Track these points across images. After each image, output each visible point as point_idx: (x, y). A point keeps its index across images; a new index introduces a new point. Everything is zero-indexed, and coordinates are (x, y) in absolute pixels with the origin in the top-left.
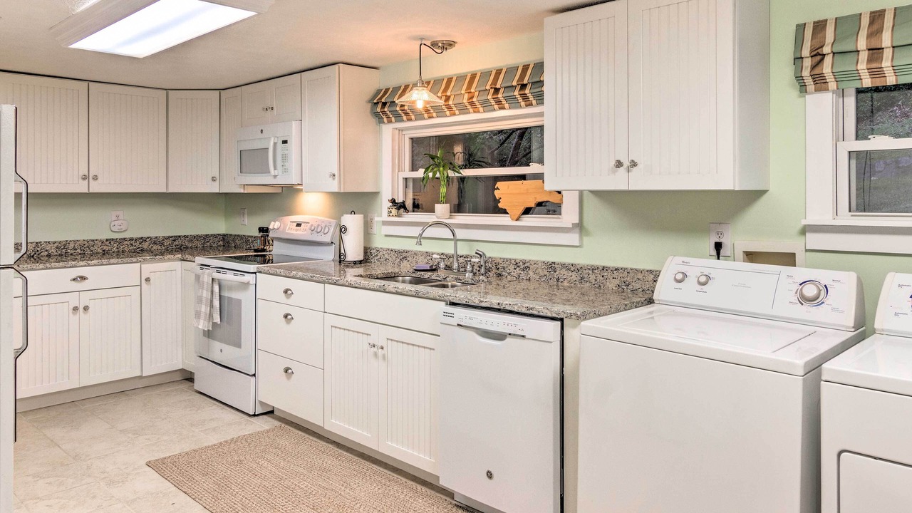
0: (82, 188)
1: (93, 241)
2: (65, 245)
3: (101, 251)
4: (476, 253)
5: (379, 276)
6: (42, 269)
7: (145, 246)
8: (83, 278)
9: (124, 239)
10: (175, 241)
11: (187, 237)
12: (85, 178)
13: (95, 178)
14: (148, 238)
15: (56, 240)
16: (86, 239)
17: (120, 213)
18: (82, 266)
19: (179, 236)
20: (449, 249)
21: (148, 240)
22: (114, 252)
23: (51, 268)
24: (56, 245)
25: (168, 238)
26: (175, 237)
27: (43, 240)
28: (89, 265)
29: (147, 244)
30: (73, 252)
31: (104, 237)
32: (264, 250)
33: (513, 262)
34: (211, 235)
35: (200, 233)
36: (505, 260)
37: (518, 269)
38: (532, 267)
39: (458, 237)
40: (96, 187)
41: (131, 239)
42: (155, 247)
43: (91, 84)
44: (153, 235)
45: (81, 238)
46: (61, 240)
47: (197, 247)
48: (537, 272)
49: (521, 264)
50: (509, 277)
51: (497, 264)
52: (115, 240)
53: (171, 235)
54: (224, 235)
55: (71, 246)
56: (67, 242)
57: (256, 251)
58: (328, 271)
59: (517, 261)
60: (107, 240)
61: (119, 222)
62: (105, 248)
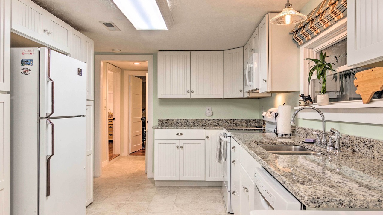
0: (187, 96)
1: (198, 119)
2: (187, 121)
3: (201, 124)
4: (331, 131)
5: (277, 144)
6: (166, 129)
7: (220, 123)
8: (181, 134)
9: (211, 119)
10: (233, 121)
11: (239, 120)
12: (188, 92)
13: (193, 92)
14: (221, 119)
15: (184, 118)
16: (195, 118)
17: (210, 108)
18: (180, 129)
19: (236, 119)
20: (319, 126)
21: (221, 120)
22: (207, 125)
23: (169, 129)
24: (184, 120)
25: (230, 120)
26: (233, 119)
27: (179, 118)
28: (183, 129)
29: (221, 122)
30: (190, 124)
31: (203, 118)
32: (261, 127)
33: (362, 140)
34: (251, 120)
35: (246, 118)
36: (358, 138)
37: (365, 147)
38: (375, 146)
39: (326, 118)
40: (193, 96)
41: (214, 120)
42: (224, 124)
43: (191, 52)
44: (223, 118)
45: (194, 118)
46: (186, 118)
47: (244, 125)
48: (379, 151)
49: (368, 142)
50: (360, 153)
51: (352, 141)
52: (207, 120)
53: (232, 119)
54: (258, 120)
55: (190, 121)
56: (188, 120)
57: (257, 127)
58: (273, 139)
59: (365, 140)
60: (204, 119)
61: (209, 112)
62: (203, 123)
